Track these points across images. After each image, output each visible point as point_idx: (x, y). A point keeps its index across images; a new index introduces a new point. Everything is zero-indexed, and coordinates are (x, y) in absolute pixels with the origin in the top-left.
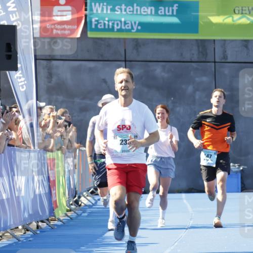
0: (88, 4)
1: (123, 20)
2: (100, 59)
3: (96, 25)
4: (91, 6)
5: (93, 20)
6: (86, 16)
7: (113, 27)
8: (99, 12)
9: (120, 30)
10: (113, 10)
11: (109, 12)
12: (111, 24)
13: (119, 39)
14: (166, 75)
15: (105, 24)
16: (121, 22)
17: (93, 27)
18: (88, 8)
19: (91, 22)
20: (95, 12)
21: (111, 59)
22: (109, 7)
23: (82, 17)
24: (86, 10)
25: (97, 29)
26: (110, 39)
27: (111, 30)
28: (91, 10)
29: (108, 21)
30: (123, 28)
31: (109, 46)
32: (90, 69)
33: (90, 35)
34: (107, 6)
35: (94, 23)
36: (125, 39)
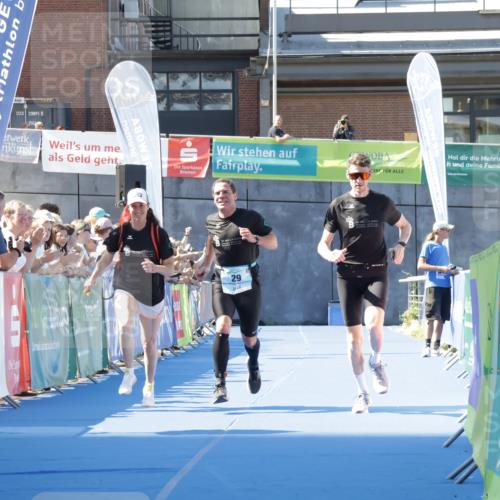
0: (213, 147)
1: (246, 162)
3: (220, 167)
4: (216, 148)
5: (218, 162)
6: (211, 158)
7: (236, 168)
8: (224, 154)
9: (243, 172)
10: (236, 152)
11: (233, 154)
12: (234, 166)
13: (241, 180)
14: (284, 214)
15: (228, 165)
16: (244, 164)
17: (218, 168)
18: (213, 150)
19: (215, 164)
20: (219, 154)
22: (233, 150)
23: (206, 160)
24: (211, 152)
25: (221, 170)
27: (236, 171)
28: (216, 152)
29: (232, 163)
30: (246, 169)
33: (215, 175)
34: (231, 149)
35: (218, 164)
36: (247, 180)
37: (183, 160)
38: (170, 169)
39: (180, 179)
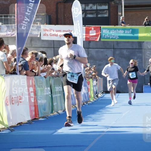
0: (101, 30)
1: (113, 35)
2: (105, 48)
3: (104, 37)
4: (102, 30)
5: (103, 35)
6: (101, 34)
7: (110, 37)
8: (105, 32)
9: (112, 38)
10: (110, 31)
11: (108, 32)
12: (109, 36)
13: (111, 42)
14: (127, 53)
15: (107, 36)
16: (112, 35)
17: (103, 37)
18: (101, 31)
20: (103, 32)
21: (109, 48)
22: (108, 31)
23: (99, 35)
24: (101, 32)
25: (104, 38)
26: (108, 41)
27: (109, 38)
28: (102, 32)
29: (108, 35)
30: (113, 37)
31: (108, 43)
32: (102, 52)
33: (102, 40)
34: (107, 30)
35: (103, 36)
36: (113, 41)
37: (91, 35)
38: (86, 38)
39: (90, 42)
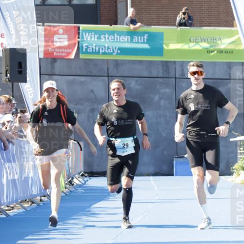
0: (80, 34)
1: (106, 45)
2: (89, 74)
3: (86, 50)
4: (82, 35)
5: (84, 46)
6: (79, 42)
7: (99, 51)
8: (89, 39)
9: (104, 53)
10: (99, 38)
11: (96, 39)
12: (97, 49)
13: (103, 60)
14: (138, 87)
15: (93, 48)
16: (105, 47)
17: (84, 50)
18: (80, 36)
19: (82, 47)
20: (85, 39)
21: (96, 75)
22: (96, 36)
23: (75, 44)
24: (79, 38)
25: (86, 52)
26: (97, 60)
27: (98, 53)
28: (83, 38)
29: (95, 46)
30: (107, 51)
31: (96, 65)
32: (82, 82)
33: (82, 56)
34: (94, 35)
35: (85, 48)
36: (108, 60)
37: (57, 44)
38: (46, 53)
39: (54, 60)
